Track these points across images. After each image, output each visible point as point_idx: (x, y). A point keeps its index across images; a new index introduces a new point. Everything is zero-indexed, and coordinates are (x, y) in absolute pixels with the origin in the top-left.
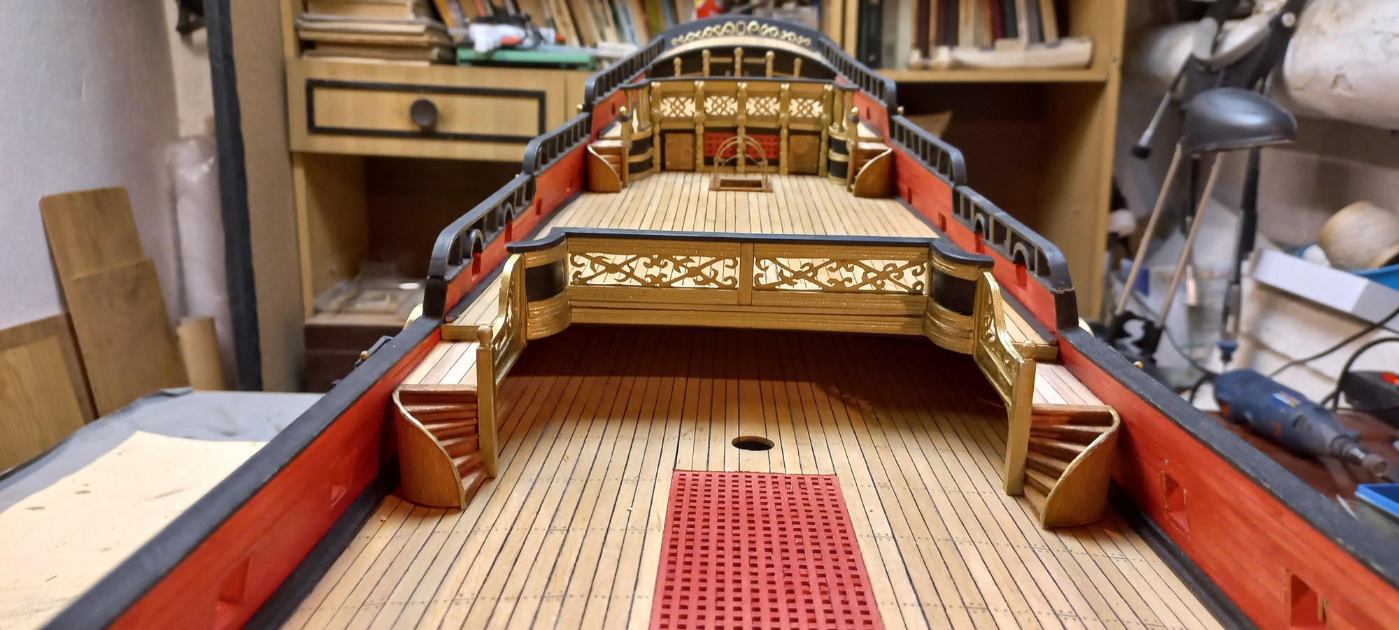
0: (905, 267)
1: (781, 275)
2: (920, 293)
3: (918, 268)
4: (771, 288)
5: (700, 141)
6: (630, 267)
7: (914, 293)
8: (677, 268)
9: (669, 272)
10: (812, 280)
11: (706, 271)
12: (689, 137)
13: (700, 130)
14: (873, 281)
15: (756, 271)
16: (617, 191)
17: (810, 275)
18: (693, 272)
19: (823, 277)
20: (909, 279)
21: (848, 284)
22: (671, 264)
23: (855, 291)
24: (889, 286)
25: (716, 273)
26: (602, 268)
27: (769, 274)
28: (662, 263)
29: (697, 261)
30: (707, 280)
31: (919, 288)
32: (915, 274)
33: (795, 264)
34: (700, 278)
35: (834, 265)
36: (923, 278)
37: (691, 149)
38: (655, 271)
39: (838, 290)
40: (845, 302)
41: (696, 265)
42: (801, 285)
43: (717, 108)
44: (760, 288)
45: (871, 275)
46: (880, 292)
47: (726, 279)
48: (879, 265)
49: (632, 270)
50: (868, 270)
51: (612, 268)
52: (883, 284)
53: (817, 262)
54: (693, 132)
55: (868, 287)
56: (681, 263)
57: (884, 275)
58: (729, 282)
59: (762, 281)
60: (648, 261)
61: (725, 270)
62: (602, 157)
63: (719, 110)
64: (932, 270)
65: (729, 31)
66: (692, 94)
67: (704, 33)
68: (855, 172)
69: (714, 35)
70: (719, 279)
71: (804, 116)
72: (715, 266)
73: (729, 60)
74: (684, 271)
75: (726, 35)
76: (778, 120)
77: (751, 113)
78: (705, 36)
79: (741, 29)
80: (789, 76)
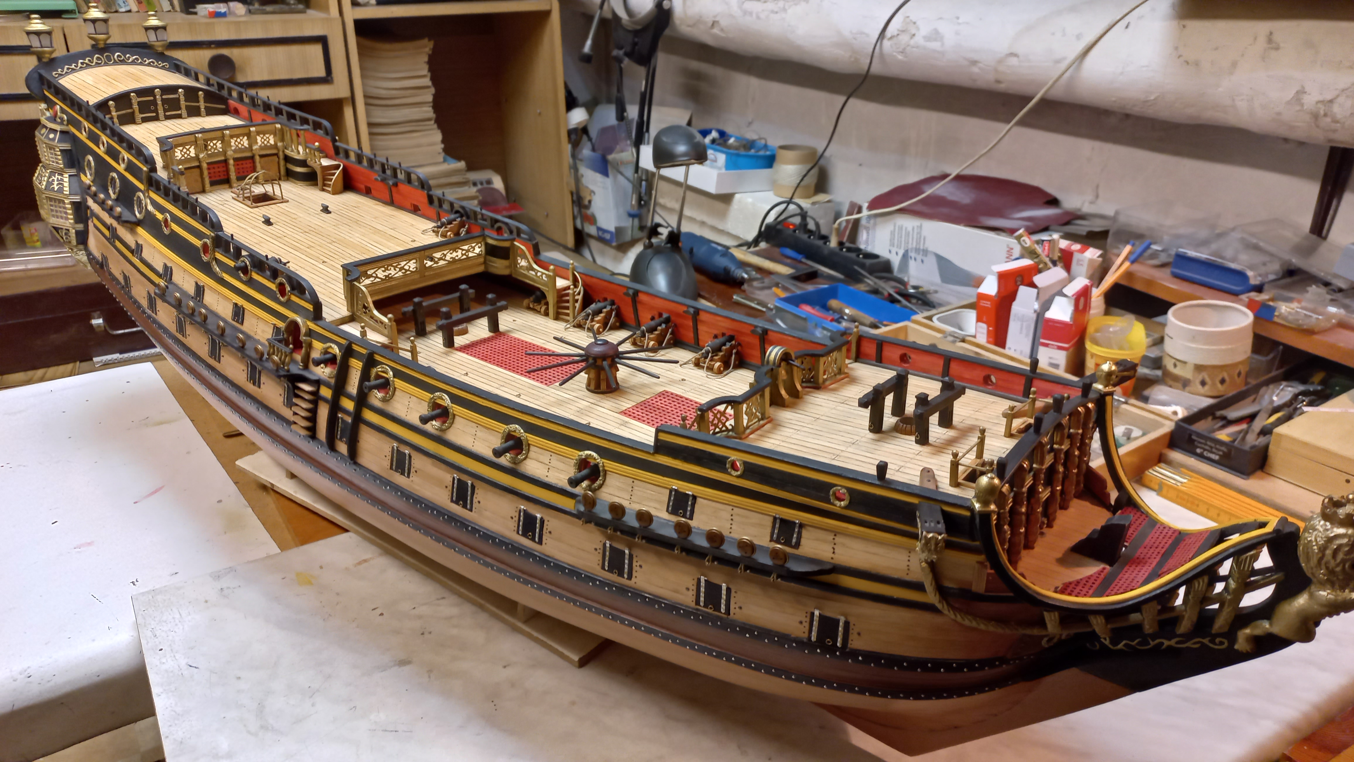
0: (475, 246)
1: (433, 261)
2: (481, 255)
3: (480, 245)
4: (430, 268)
5: (206, 173)
7: (479, 255)
8: (395, 270)
9: (392, 272)
10: (445, 260)
11: (406, 267)
12: (197, 171)
13: (205, 166)
14: (465, 254)
15: (425, 262)
17: (443, 258)
18: (401, 269)
19: (448, 258)
20: (477, 250)
21: (457, 258)
22: (392, 268)
23: (460, 260)
24: (471, 255)
25: (410, 267)
27: (429, 262)
28: (389, 268)
29: (403, 264)
30: (406, 271)
31: (481, 253)
32: (479, 247)
33: (435, 256)
34: (404, 271)
35: (451, 252)
36: (482, 248)
38: (386, 273)
39: (454, 261)
40: (456, 266)
41: (402, 265)
42: (441, 263)
44: (426, 269)
45: (464, 252)
46: (468, 258)
47: (413, 269)
48: (466, 247)
49: (377, 275)
50: (463, 250)
52: (469, 255)
53: (445, 252)
54: (199, 167)
55: (465, 257)
56: (396, 266)
57: (468, 251)
58: (415, 269)
59: (427, 266)
60: (383, 269)
61: (412, 265)
63: (213, 151)
64: (487, 245)
65: (100, 62)
66: (195, 143)
67: (80, 65)
68: (324, 179)
69: (88, 66)
70: (411, 269)
71: (266, 145)
72: (408, 264)
73: (152, 98)
74: (398, 269)
75: (98, 65)
76: (252, 150)
77: (233, 148)
78: (81, 68)
79: (109, 58)
80: (197, 104)
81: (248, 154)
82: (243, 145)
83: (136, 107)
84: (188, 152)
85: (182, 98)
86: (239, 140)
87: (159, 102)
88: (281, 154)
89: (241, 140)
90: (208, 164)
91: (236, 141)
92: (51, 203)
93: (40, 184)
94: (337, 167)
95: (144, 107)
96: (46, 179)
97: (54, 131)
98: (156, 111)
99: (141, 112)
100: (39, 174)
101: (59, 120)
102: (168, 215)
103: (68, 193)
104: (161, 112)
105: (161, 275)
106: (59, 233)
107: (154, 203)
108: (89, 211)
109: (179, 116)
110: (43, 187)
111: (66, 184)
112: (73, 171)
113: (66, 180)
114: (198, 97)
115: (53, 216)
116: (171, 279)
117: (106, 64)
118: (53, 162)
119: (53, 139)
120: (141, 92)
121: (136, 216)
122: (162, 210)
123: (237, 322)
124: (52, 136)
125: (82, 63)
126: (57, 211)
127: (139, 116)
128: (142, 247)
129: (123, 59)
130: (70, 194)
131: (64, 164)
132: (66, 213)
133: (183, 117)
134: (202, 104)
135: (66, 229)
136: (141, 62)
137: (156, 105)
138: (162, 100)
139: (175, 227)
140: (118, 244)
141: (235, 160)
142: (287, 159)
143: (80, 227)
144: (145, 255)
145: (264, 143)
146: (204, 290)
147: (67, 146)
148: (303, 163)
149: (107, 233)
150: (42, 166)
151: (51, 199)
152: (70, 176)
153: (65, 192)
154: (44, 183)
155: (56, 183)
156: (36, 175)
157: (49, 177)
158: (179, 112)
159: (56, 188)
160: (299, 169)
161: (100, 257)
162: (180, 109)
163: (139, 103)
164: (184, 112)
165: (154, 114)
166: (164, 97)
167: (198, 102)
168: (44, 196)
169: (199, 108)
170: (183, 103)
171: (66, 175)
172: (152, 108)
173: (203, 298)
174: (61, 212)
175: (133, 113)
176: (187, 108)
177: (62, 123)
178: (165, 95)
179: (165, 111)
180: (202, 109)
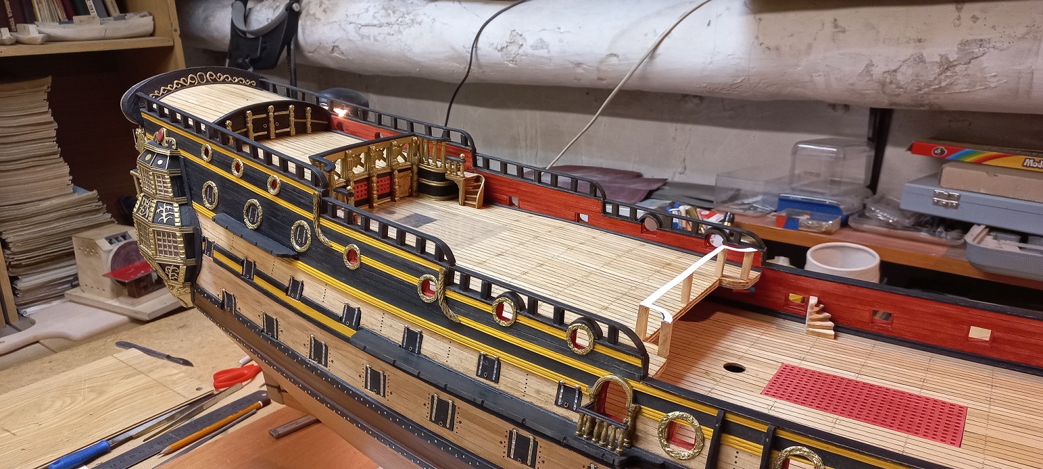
65: (194, 82)
67: (175, 86)
68: (467, 193)
69: (183, 87)
73: (265, 115)
75: (192, 85)
78: (176, 88)
79: (201, 77)
80: (304, 121)
83: (250, 125)
85: (292, 114)
87: (272, 119)
88: (415, 168)
90: (355, 183)
92: (159, 237)
93: (144, 216)
94: (477, 179)
95: (257, 126)
96: (153, 210)
97: (164, 156)
98: (268, 130)
99: (255, 131)
100: (141, 205)
101: (167, 145)
102: (355, 246)
103: (179, 224)
104: (272, 130)
105: (341, 318)
106: (164, 271)
107: (327, 232)
108: (203, 243)
109: (288, 135)
110: (150, 219)
111: (177, 215)
112: (183, 199)
113: (176, 210)
114: (305, 112)
115: (161, 252)
116: (359, 324)
117: (199, 84)
118: (161, 191)
119: (162, 166)
120: (256, 109)
121: (293, 249)
122: (343, 240)
123: (488, 378)
124: (160, 162)
125: (177, 84)
126: (165, 246)
127: (252, 135)
128: (302, 284)
129: (215, 79)
130: (182, 226)
131: (173, 192)
132: (176, 248)
133: (292, 134)
134: (309, 121)
135: (175, 266)
136: (231, 81)
137: (269, 123)
138: (275, 117)
139: (367, 260)
140: (257, 280)
141: (378, 177)
142: (423, 173)
143: (192, 262)
144: (308, 292)
146: (422, 337)
147: (177, 172)
148: (440, 177)
149: (238, 268)
150: (144, 196)
151: (159, 233)
152: (180, 205)
153: (176, 224)
154: (151, 214)
155: (164, 214)
156: (137, 206)
157: (156, 209)
158: (288, 130)
159: (165, 220)
160: (434, 184)
161: (221, 296)
162: (290, 126)
163: (254, 121)
164: (292, 130)
165: (267, 133)
166: (276, 114)
167: (306, 118)
168: (151, 230)
169: (305, 124)
170: (292, 120)
171: (176, 205)
172: (265, 126)
173: (420, 347)
174: (170, 247)
175: (247, 132)
176: (296, 125)
177: (170, 147)
178: (277, 111)
179: (276, 128)
180: (309, 126)
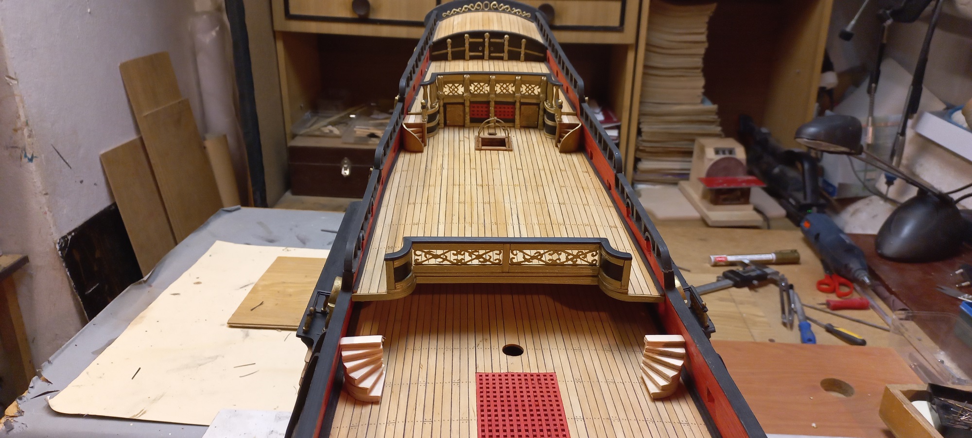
0: (588, 253)
1: (524, 257)
2: (595, 265)
3: (595, 253)
4: (519, 264)
5: (467, 110)
6: (445, 256)
7: (591, 265)
8: (470, 255)
9: (467, 258)
10: (540, 260)
11: (485, 256)
12: (461, 107)
13: (467, 104)
14: (571, 260)
15: (511, 256)
16: (422, 152)
17: (539, 257)
18: (478, 257)
19: (546, 258)
20: (590, 258)
21: (558, 261)
22: (467, 254)
23: (562, 264)
24: (579, 262)
25: (490, 257)
26: (431, 256)
27: (518, 257)
28: (462, 253)
29: (481, 252)
30: (486, 260)
31: (594, 262)
32: (593, 255)
33: (533, 252)
34: (481, 260)
35: (551, 253)
36: (596, 258)
37: (462, 113)
38: (460, 257)
39: (553, 264)
40: (557, 270)
41: (480, 254)
42: (535, 262)
43: (477, 90)
44: (513, 264)
45: (570, 257)
46: (575, 265)
47: (495, 260)
48: (575, 252)
49: (446, 257)
50: (569, 254)
51: (436, 257)
52: (577, 260)
53: (542, 252)
54: (463, 104)
55: (569, 262)
56: (472, 253)
57: (577, 256)
58: (497, 261)
59: (515, 261)
60: (455, 252)
61: (495, 256)
62: (409, 130)
63: (478, 91)
64: (601, 255)
65: (479, 8)
66: (463, 83)
67: (463, 9)
69: (469, 10)
70: (492, 260)
71: (530, 94)
72: (490, 254)
73: (481, 40)
74: (474, 257)
75: (477, 10)
76: (514, 97)
77: (498, 92)
78: (464, 11)
79: (486, 6)
80: (519, 50)
81: (510, 100)
82: (507, 91)
83: (467, 46)
84: (456, 90)
85: (506, 43)
86: (505, 86)
87: (487, 44)
88: (541, 105)
89: (507, 86)
90: (471, 102)
91: (502, 86)
94: (575, 126)
95: (474, 47)
98: (483, 51)
99: (470, 51)
104: (487, 52)
109: (501, 59)
114: (520, 43)
117: (483, 10)
120: (473, 34)
125: (466, 8)
127: (468, 54)
129: (497, 8)
133: (504, 59)
134: (523, 51)
136: (509, 11)
137: (484, 46)
138: (490, 44)
141: (496, 103)
142: (544, 111)
145: (528, 92)
148: (552, 117)
158: (502, 55)
160: (549, 122)
162: (503, 52)
163: (470, 43)
164: (505, 55)
165: (481, 54)
166: (492, 40)
167: (521, 48)
169: (520, 53)
170: (506, 48)
172: (480, 49)
175: (465, 51)
176: (509, 52)
178: (493, 38)
179: (490, 52)
180: (522, 55)
